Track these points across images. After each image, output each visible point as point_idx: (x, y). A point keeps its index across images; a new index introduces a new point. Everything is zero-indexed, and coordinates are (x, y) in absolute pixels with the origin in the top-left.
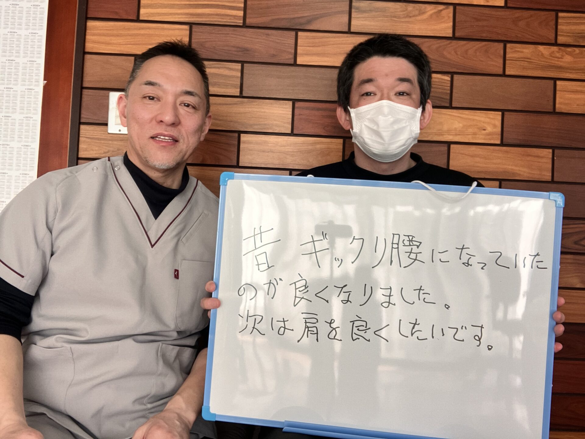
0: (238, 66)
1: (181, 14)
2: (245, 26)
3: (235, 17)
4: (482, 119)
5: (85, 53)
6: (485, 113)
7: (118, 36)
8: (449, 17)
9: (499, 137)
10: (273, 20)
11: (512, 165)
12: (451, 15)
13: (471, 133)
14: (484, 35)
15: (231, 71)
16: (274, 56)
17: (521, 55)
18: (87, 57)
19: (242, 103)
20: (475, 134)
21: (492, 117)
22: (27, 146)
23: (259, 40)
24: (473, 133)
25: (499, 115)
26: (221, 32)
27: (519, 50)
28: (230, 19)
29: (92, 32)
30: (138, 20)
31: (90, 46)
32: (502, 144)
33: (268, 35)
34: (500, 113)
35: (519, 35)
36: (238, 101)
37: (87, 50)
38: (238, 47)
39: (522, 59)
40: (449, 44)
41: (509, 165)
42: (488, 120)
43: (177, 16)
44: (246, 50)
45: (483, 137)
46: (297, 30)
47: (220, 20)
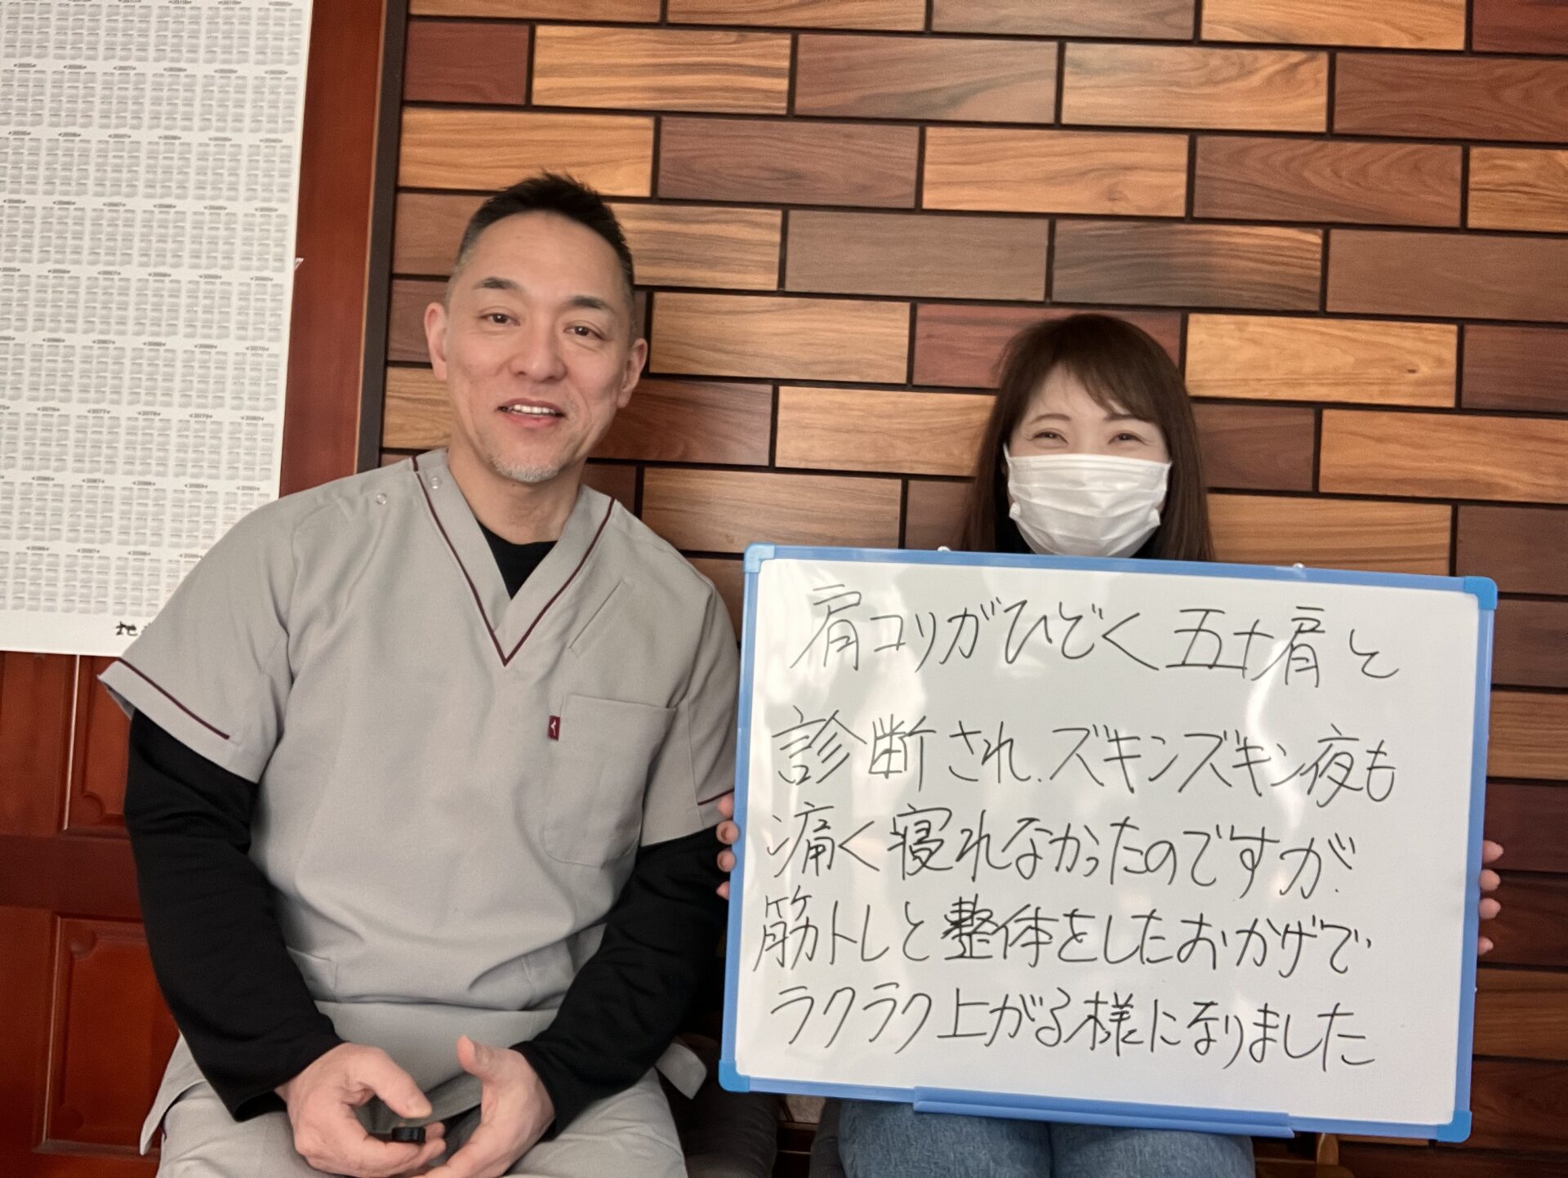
0: (776, 216)
1: (635, 89)
2: (792, 115)
3: (768, 93)
4: (1407, 344)
5: (399, 190)
6: (1414, 328)
7: (479, 146)
8: (1317, 82)
9: (1452, 389)
10: (862, 99)
11: (1485, 464)
12: (1324, 75)
13: (1378, 379)
14: (1412, 127)
15: (758, 230)
16: (864, 188)
17: (1510, 176)
18: (405, 198)
19: (784, 308)
20: (1387, 382)
21: (1431, 338)
22: (254, 418)
23: (827, 151)
24: (1382, 378)
25: (1450, 332)
26: (733, 133)
27: (1503, 162)
28: (755, 100)
29: (416, 136)
30: (528, 107)
31: (410, 173)
32: (1459, 409)
33: (848, 136)
34: (1454, 328)
35: (1503, 125)
36: (774, 305)
37: (404, 181)
38: (774, 170)
39: (1511, 188)
40: (1318, 150)
41: (1477, 463)
42: (1420, 345)
43: (622, 95)
44: (794, 176)
45: (1410, 389)
46: (923, 124)
47: (731, 102)
